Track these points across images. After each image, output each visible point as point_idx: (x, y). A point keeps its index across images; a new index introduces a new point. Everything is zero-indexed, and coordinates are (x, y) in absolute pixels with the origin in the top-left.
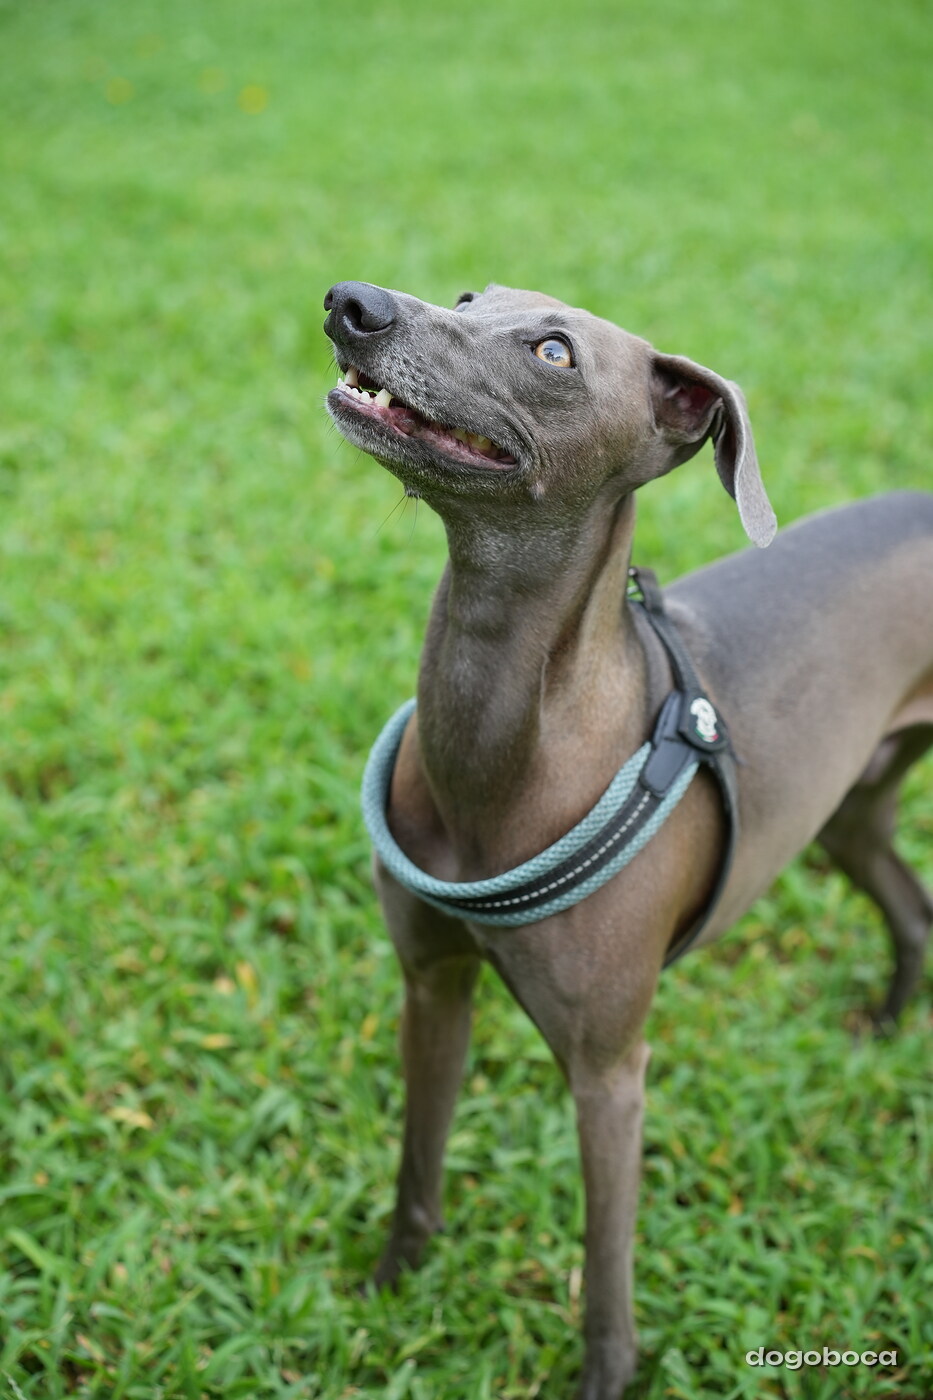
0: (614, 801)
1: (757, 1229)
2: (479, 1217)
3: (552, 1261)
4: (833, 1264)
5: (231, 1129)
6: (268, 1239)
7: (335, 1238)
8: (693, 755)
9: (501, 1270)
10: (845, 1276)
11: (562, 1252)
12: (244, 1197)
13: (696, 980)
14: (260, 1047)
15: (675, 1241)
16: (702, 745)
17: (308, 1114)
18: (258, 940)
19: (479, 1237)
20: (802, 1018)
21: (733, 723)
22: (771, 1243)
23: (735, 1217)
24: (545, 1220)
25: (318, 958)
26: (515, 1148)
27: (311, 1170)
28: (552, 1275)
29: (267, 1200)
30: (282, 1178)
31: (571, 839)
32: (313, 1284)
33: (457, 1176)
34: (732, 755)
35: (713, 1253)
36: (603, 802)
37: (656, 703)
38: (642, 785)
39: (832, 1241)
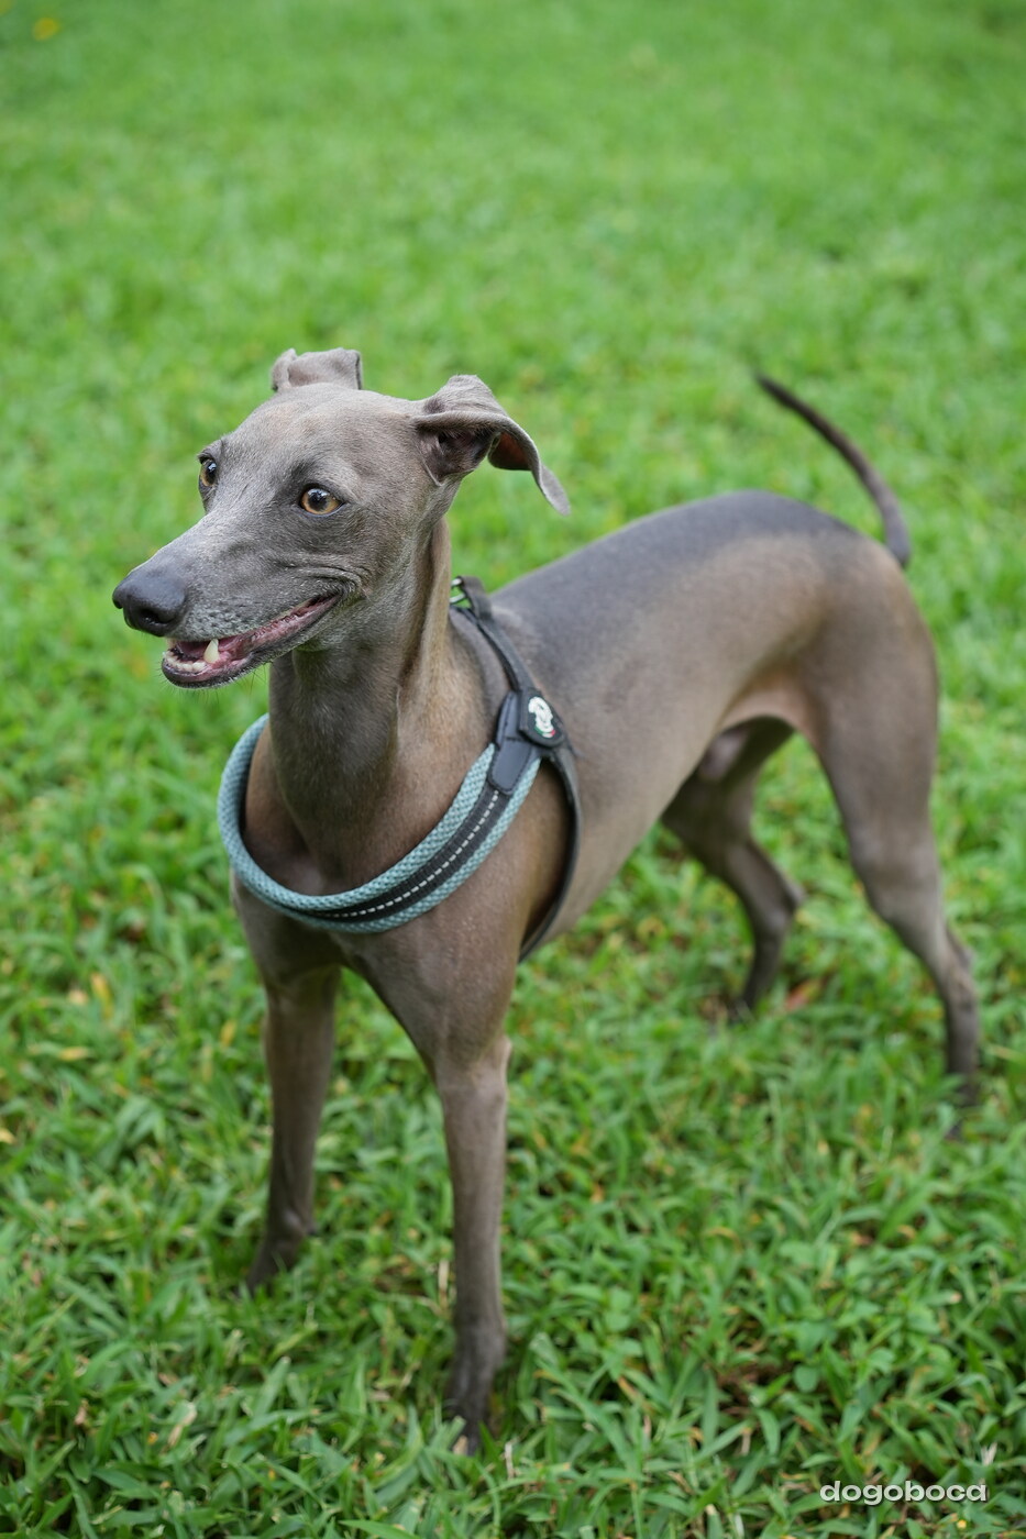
0: (466, 803)
1: (619, 1214)
2: (346, 1216)
3: (419, 1256)
4: (691, 1246)
5: (97, 1140)
6: (138, 1248)
7: (204, 1245)
8: (534, 752)
9: (370, 1267)
10: (705, 1256)
11: (429, 1246)
12: (111, 1207)
13: (553, 973)
14: (118, 1058)
15: (538, 1230)
16: (543, 741)
17: (171, 1122)
18: (110, 951)
19: (348, 1235)
20: (659, 1007)
21: (568, 720)
22: (632, 1228)
23: (597, 1206)
24: (412, 1217)
25: (173, 965)
26: (380, 1147)
27: (178, 1176)
28: (420, 1268)
29: (136, 1209)
30: (149, 1185)
31: (429, 843)
32: (184, 1290)
33: (324, 1176)
34: (570, 748)
35: (577, 1240)
36: (455, 805)
37: (496, 703)
38: (490, 784)
39: (691, 1223)
